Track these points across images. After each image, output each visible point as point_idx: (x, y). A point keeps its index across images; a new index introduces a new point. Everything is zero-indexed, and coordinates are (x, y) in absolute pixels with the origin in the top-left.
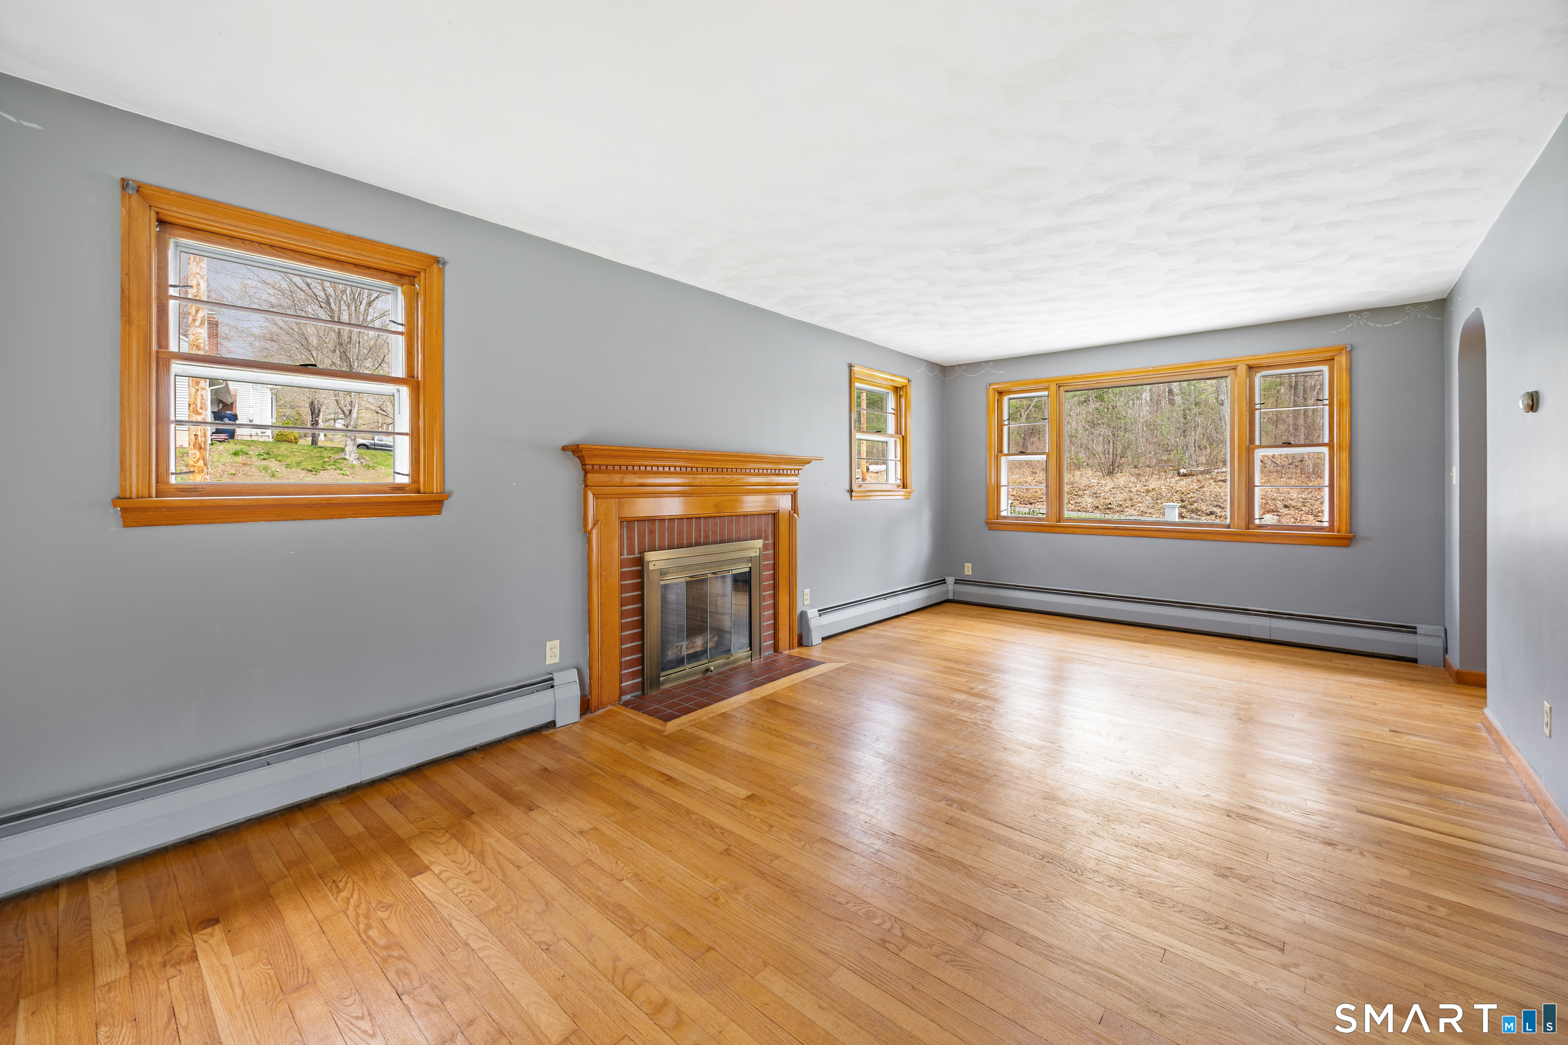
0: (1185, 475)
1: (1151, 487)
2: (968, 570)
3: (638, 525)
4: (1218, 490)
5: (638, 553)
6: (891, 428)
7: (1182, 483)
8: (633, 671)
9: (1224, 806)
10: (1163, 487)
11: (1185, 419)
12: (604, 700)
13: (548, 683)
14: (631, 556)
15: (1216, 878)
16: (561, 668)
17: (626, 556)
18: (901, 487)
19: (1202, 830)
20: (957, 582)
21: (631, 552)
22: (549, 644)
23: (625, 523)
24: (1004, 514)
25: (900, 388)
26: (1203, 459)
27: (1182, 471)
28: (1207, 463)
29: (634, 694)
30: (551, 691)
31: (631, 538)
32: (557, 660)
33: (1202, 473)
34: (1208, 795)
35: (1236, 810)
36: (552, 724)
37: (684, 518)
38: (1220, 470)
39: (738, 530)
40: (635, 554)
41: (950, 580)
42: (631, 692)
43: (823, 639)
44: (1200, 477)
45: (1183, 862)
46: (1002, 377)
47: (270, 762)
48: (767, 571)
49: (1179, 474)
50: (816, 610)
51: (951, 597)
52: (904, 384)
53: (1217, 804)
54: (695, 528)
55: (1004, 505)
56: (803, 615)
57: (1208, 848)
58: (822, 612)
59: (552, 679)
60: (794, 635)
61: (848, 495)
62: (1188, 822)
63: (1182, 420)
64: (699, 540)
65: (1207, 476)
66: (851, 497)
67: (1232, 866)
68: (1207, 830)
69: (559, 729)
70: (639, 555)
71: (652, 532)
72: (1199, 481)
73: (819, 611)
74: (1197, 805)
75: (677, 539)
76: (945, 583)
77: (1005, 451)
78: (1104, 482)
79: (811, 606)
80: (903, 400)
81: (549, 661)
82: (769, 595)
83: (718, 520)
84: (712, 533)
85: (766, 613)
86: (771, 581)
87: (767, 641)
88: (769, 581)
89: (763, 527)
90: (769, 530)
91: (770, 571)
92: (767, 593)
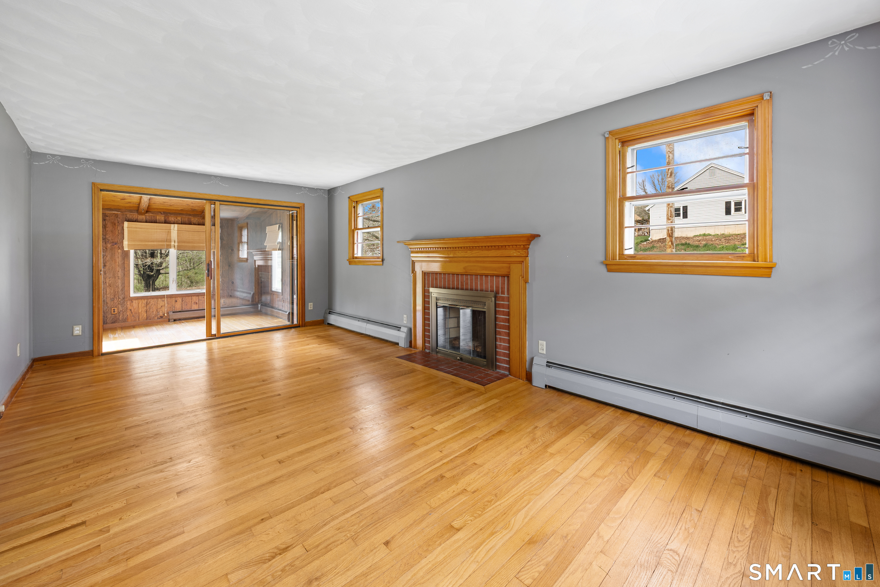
3: (431, 275)
5: (430, 288)
8: (428, 340)
9: (176, 462)
12: (417, 347)
13: (398, 328)
15: (159, 432)
16: (404, 326)
17: (427, 288)
18: (749, 258)
19: (178, 444)
21: (428, 286)
22: (404, 316)
29: (429, 351)
31: (428, 281)
32: (406, 323)
34: (189, 462)
35: (168, 464)
36: (398, 344)
37: (450, 274)
42: (428, 349)
43: (546, 386)
45: (176, 429)
48: (503, 315)
50: (546, 360)
52: (752, 106)
53: (180, 460)
54: (456, 280)
57: (170, 439)
58: (550, 364)
59: (400, 328)
60: (523, 370)
62: (187, 443)
64: (458, 286)
67: (154, 440)
68: (176, 445)
69: (399, 347)
71: (436, 279)
73: (548, 362)
74: (190, 453)
75: (447, 284)
79: (545, 356)
81: (402, 321)
82: (505, 332)
83: (469, 277)
84: (465, 284)
85: (502, 344)
86: (506, 323)
87: (503, 364)
88: (505, 323)
89: (500, 285)
90: (505, 288)
91: (506, 316)
92: (503, 330)
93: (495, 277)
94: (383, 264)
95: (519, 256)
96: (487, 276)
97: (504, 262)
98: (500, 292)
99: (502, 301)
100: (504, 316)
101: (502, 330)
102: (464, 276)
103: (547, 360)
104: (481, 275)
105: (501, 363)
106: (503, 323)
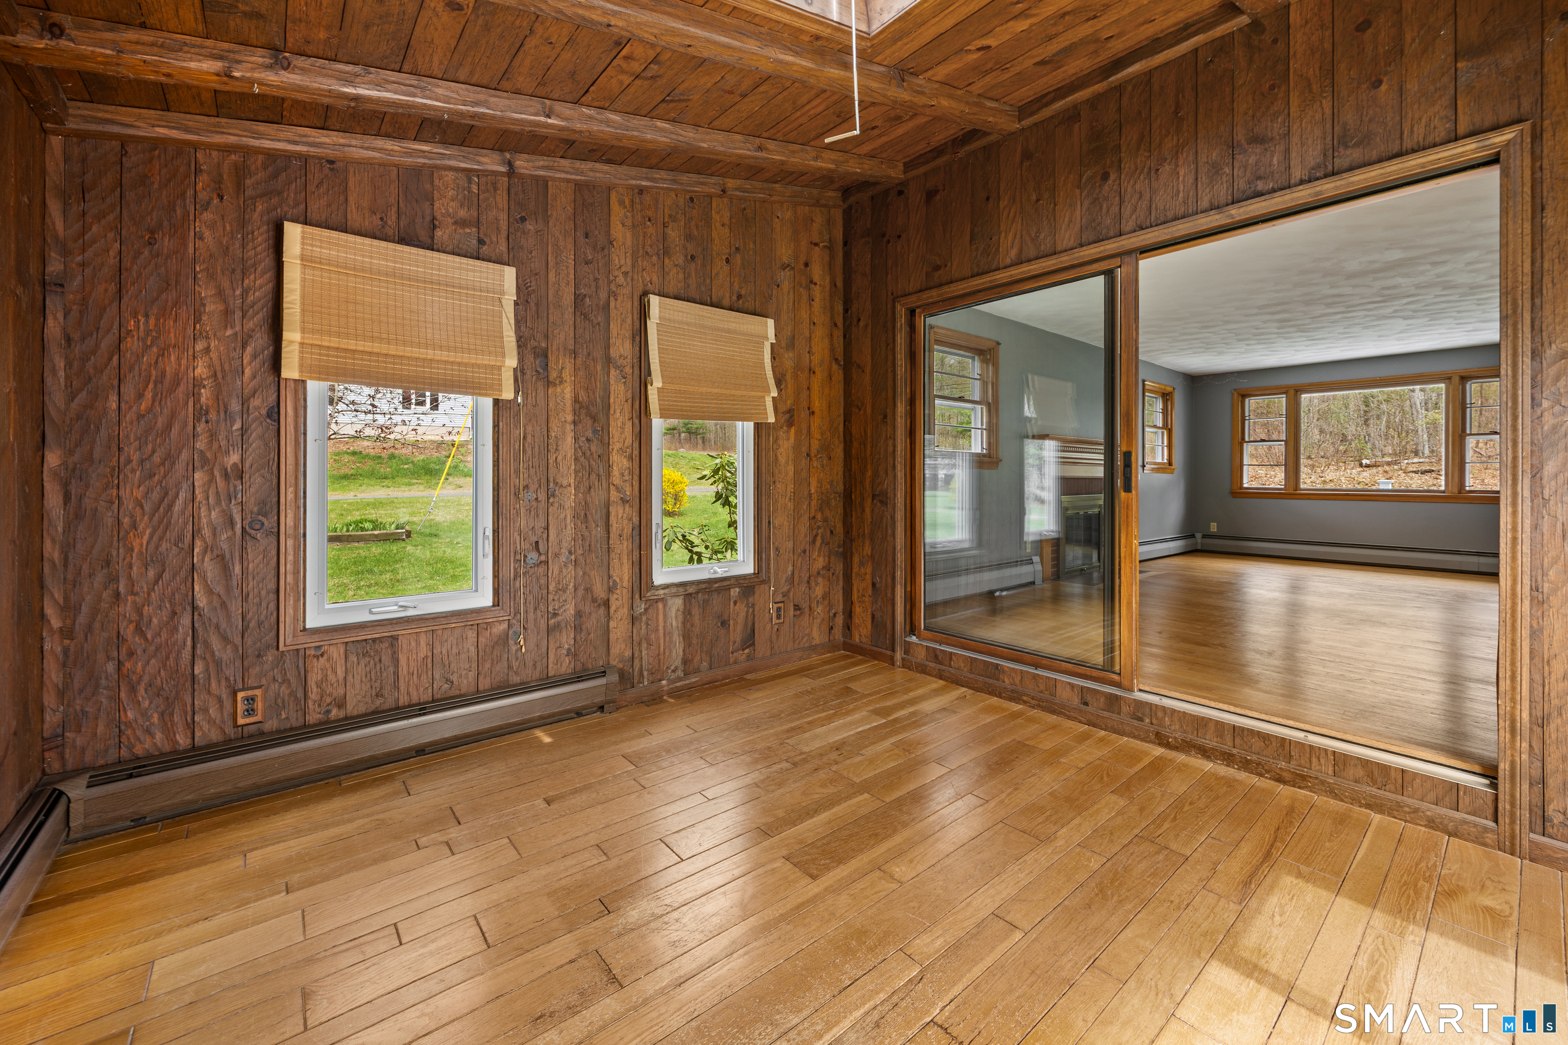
0: (1368, 466)
1: (1328, 478)
2: (1214, 527)
4: (1409, 481)
6: (1160, 422)
7: (1365, 474)
8: (1055, 563)
10: (1343, 479)
11: (1366, 406)
16: (1033, 555)
18: (1168, 465)
20: (1204, 536)
24: (1245, 485)
25: (1167, 394)
26: (1389, 450)
27: (1364, 462)
28: (1395, 454)
30: (1030, 566)
32: (1029, 550)
33: (1389, 464)
36: (1034, 583)
38: (1410, 461)
41: (1199, 535)
44: (1387, 468)
46: (1245, 384)
49: (1361, 465)
51: (1199, 548)
52: (1170, 392)
55: (1245, 480)
59: (1032, 559)
63: (1363, 407)
65: (1396, 467)
72: (1386, 472)
76: (1196, 536)
77: (1247, 439)
78: (1273, 473)
80: (1169, 403)
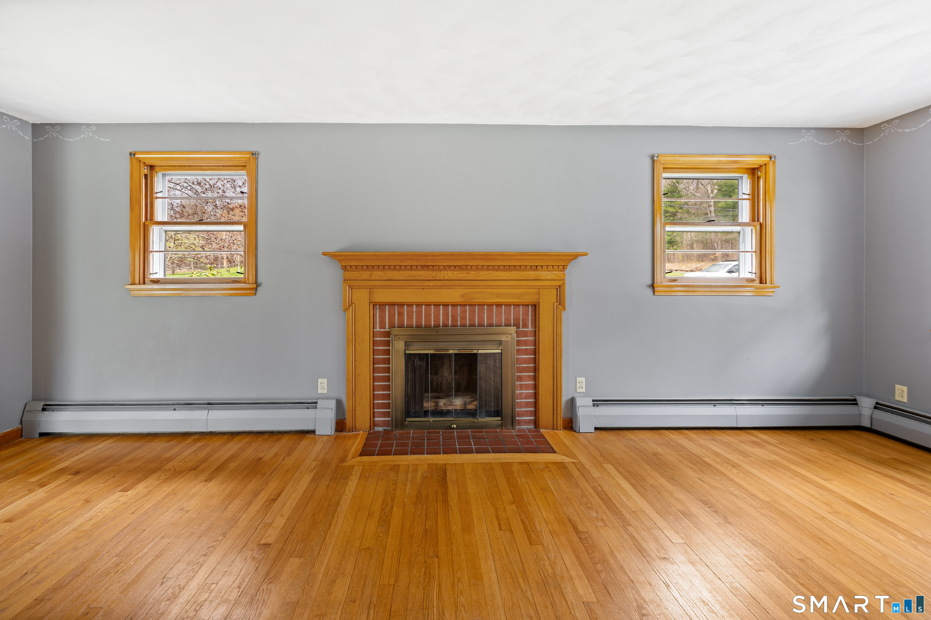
2: (901, 395)
3: (389, 308)
5: (389, 328)
6: (745, 214)
8: (384, 412)
12: (358, 426)
13: (313, 404)
14: (383, 330)
16: (325, 397)
17: (378, 329)
18: (758, 281)
20: (879, 407)
21: (382, 326)
22: (320, 380)
23: (378, 306)
25: (757, 168)
29: (385, 428)
30: (314, 410)
31: (382, 317)
32: (325, 391)
36: (313, 432)
39: (490, 317)
40: (385, 329)
41: (866, 403)
42: (382, 426)
43: (596, 429)
47: (176, 409)
48: (526, 355)
50: (590, 399)
51: (866, 423)
52: (762, 163)
54: (443, 313)
56: (572, 401)
58: (597, 403)
59: (316, 403)
60: (559, 417)
61: (650, 291)
64: (446, 323)
66: (654, 292)
69: (317, 436)
70: (389, 330)
71: (401, 314)
73: (593, 401)
75: (425, 320)
76: (857, 404)
79: (585, 395)
80: (764, 181)
81: (320, 391)
82: (528, 376)
83: (468, 308)
84: (461, 318)
85: (523, 391)
86: (531, 364)
87: (525, 417)
88: (529, 364)
89: (521, 316)
90: (529, 319)
91: (530, 355)
92: (525, 374)
93: (512, 306)
94: (256, 292)
95: (555, 279)
96: (499, 305)
97: (530, 287)
98: (521, 325)
99: (523, 337)
100: (528, 355)
101: (523, 374)
102: (459, 307)
103: (592, 399)
104: (490, 305)
105: (523, 416)
106: (526, 364)
